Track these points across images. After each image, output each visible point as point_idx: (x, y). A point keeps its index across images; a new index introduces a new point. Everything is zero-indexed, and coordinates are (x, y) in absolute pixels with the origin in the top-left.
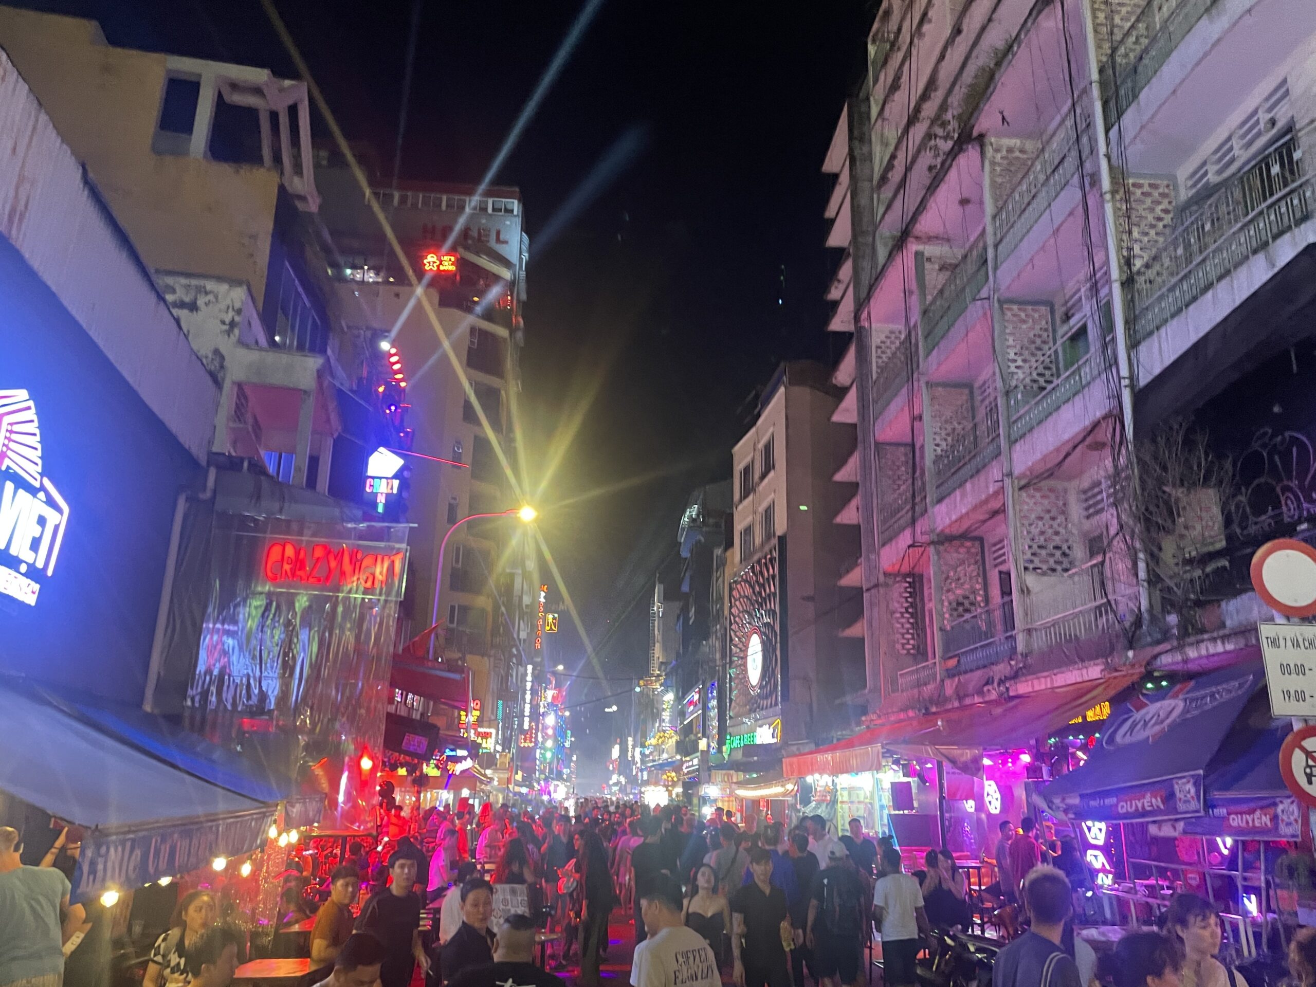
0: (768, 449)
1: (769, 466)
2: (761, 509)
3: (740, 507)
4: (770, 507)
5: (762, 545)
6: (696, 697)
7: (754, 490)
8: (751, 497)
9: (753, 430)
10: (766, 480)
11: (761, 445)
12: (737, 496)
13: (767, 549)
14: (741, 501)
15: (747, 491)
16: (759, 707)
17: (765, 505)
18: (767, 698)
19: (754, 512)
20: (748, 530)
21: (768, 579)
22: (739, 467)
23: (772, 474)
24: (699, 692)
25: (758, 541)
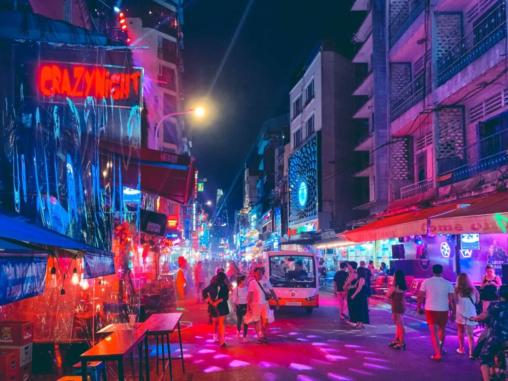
0: (311, 88)
1: (311, 96)
2: (306, 120)
3: (293, 122)
4: (311, 118)
5: (307, 138)
6: (269, 215)
7: (302, 111)
8: (300, 115)
9: (302, 79)
10: (309, 105)
11: (306, 87)
12: (292, 116)
13: (310, 139)
14: (294, 118)
15: (298, 111)
16: (305, 216)
17: (308, 118)
18: (309, 211)
19: (302, 123)
20: (298, 133)
21: (310, 154)
22: (293, 100)
23: (313, 101)
24: (271, 212)
25: (304, 136)
